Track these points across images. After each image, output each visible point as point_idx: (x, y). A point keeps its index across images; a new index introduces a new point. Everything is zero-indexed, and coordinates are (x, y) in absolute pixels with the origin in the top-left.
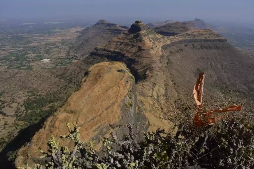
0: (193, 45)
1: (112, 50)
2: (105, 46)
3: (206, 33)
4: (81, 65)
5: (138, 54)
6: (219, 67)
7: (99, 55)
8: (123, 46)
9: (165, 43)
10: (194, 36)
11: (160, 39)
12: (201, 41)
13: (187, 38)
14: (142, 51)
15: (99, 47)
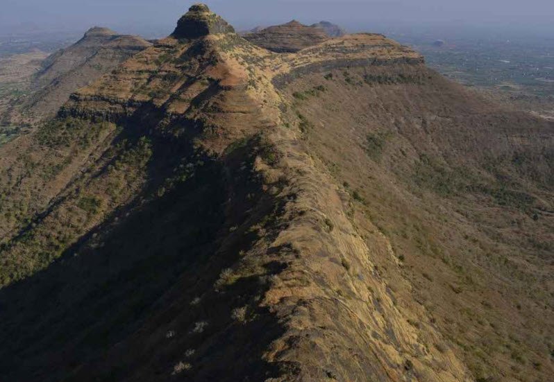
0: (346, 74)
1: (124, 96)
2: (102, 88)
3: (372, 43)
4: (30, 149)
5: (211, 104)
6: (418, 127)
7: (83, 116)
8: (157, 82)
9: (277, 72)
10: (345, 51)
11: (262, 59)
12: (362, 63)
13: (330, 57)
14: (223, 92)
15: (84, 91)
